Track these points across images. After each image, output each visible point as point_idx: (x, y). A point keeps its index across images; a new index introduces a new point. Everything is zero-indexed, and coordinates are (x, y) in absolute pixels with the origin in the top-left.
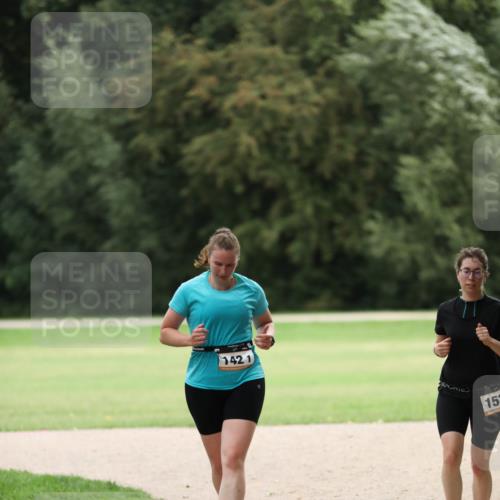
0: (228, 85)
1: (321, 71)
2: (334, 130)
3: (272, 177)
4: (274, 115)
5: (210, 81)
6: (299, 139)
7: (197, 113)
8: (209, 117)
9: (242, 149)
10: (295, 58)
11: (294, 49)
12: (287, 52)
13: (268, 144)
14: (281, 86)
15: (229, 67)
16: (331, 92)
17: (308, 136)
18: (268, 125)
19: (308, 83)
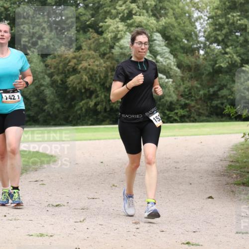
0: (79, 62)
1: (106, 57)
2: (109, 74)
3: (92, 87)
4: (93, 70)
5: (75, 61)
6: (100, 77)
7: (71, 70)
8: (75, 71)
9: (84, 80)
10: (98, 54)
11: (97, 52)
12: (95, 52)
13: (91, 78)
14: (94, 62)
15: (80, 56)
16: (108, 63)
17: (102, 76)
18: (91, 73)
19: (102, 61)
